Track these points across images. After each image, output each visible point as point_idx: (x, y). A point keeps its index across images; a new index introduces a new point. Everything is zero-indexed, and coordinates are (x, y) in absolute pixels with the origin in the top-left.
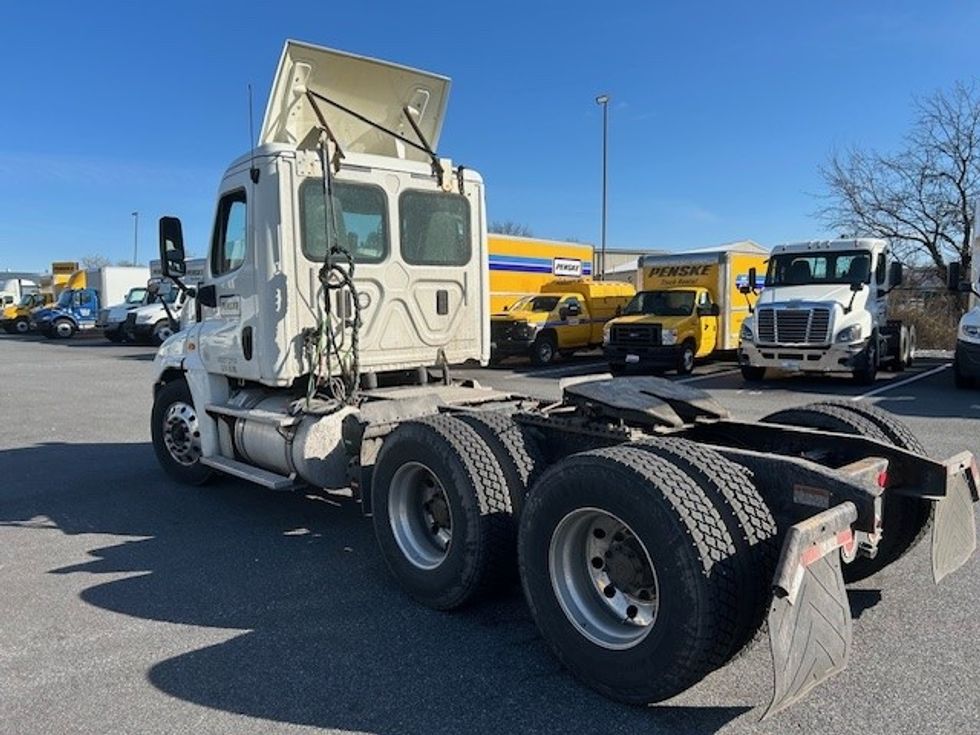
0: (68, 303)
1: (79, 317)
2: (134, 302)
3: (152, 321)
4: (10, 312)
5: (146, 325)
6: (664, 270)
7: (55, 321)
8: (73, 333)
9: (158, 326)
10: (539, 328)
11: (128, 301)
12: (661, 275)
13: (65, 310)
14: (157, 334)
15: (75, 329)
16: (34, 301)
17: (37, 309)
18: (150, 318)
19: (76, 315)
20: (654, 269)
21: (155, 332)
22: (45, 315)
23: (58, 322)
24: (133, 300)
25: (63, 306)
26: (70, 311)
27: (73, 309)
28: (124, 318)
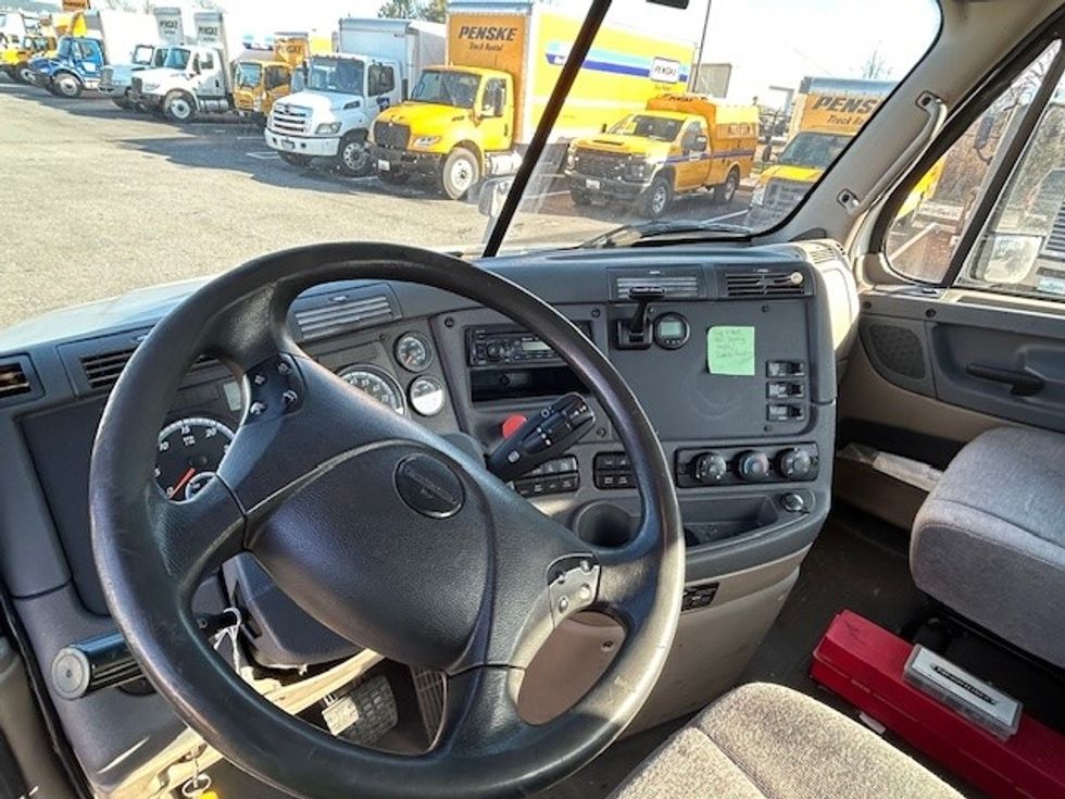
0: (68, 54)
1: (83, 72)
2: (141, 63)
3: (161, 91)
4: (10, 56)
5: (156, 96)
6: (837, 101)
7: (56, 73)
8: (79, 92)
9: (170, 97)
10: (659, 167)
11: (135, 61)
12: (831, 108)
13: (65, 62)
14: (170, 108)
15: (81, 87)
16: (35, 46)
17: (38, 56)
18: (156, 87)
19: (79, 69)
20: (822, 99)
21: (167, 105)
22: (43, 66)
23: (59, 76)
24: (139, 59)
25: (61, 57)
26: (72, 64)
27: (74, 61)
28: (129, 83)
